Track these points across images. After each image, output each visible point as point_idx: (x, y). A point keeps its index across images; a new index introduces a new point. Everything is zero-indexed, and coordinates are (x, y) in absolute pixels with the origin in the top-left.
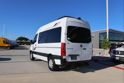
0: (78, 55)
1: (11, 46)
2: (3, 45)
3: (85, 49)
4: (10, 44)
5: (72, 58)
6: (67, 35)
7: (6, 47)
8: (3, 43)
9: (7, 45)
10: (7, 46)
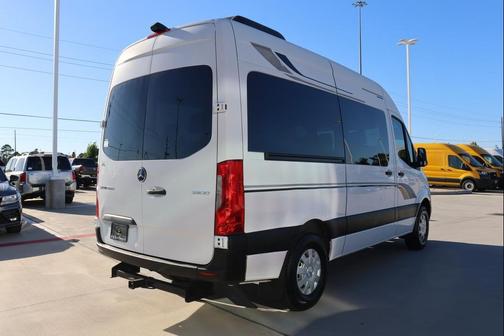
1: (478, 177)
2: (447, 173)
3: (163, 193)
4: (473, 169)
7: (457, 181)
8: (447, 167)
9: (463, 175)
10: (461, 177)
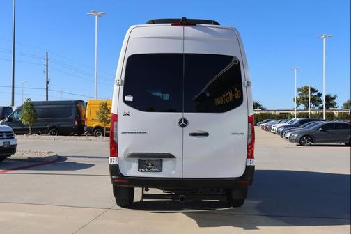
0: (171, 156)
3: (205, 134)
5: (141, 166)
6: (122, 88)
